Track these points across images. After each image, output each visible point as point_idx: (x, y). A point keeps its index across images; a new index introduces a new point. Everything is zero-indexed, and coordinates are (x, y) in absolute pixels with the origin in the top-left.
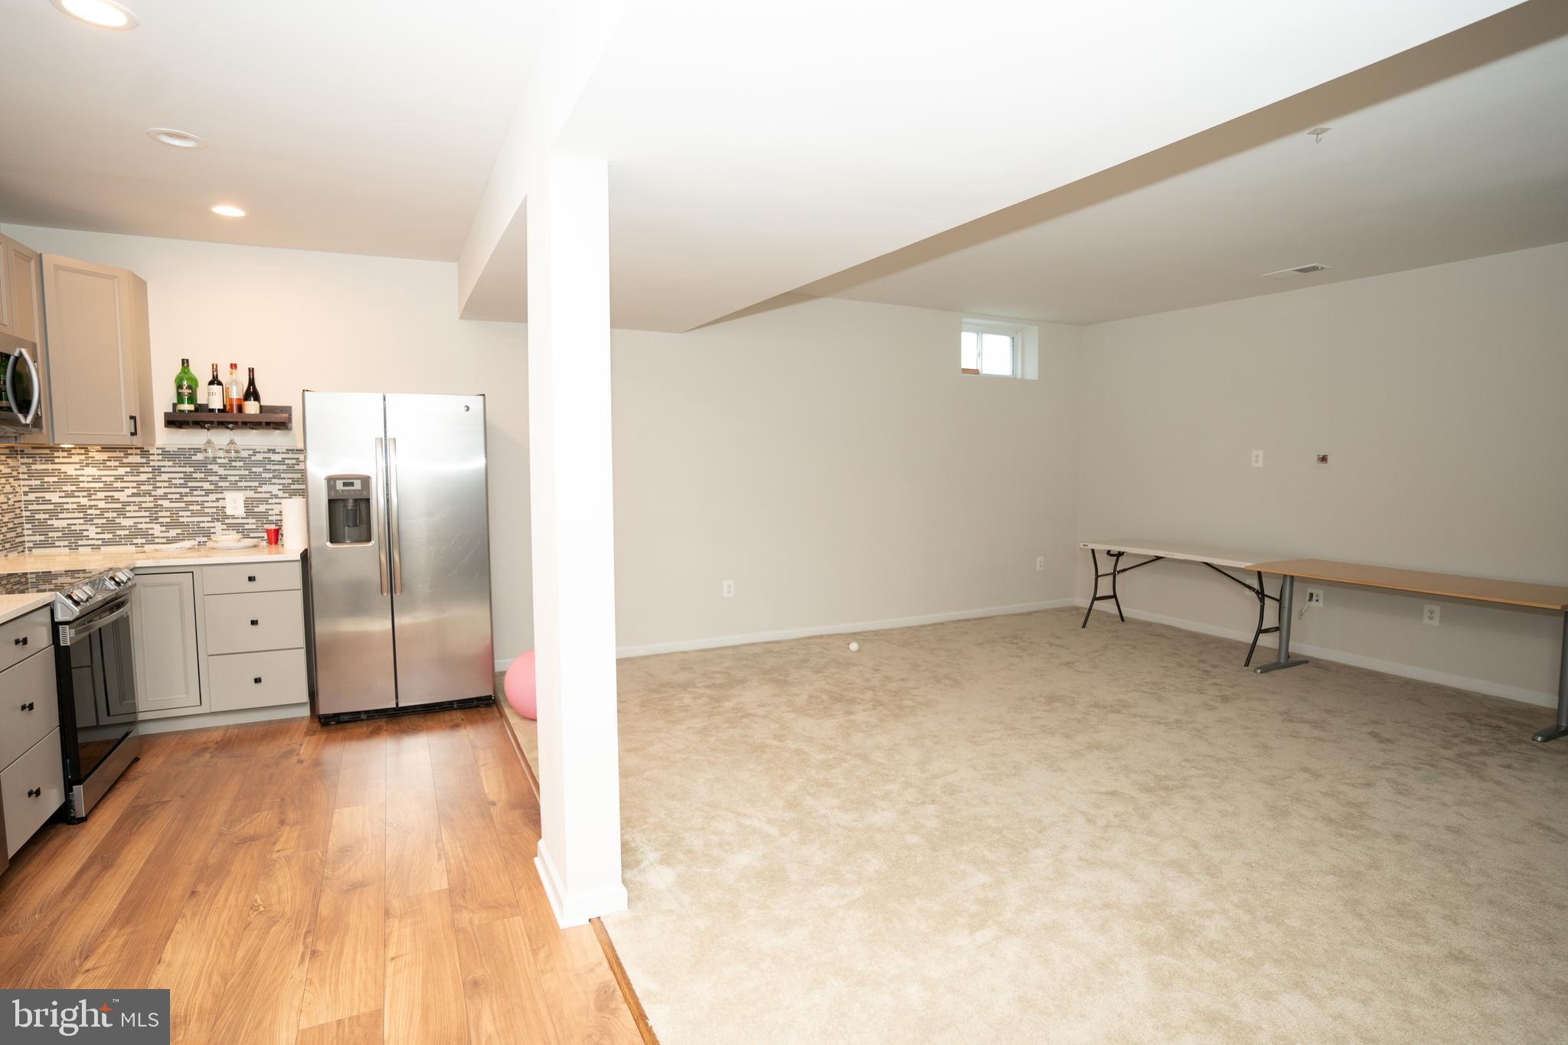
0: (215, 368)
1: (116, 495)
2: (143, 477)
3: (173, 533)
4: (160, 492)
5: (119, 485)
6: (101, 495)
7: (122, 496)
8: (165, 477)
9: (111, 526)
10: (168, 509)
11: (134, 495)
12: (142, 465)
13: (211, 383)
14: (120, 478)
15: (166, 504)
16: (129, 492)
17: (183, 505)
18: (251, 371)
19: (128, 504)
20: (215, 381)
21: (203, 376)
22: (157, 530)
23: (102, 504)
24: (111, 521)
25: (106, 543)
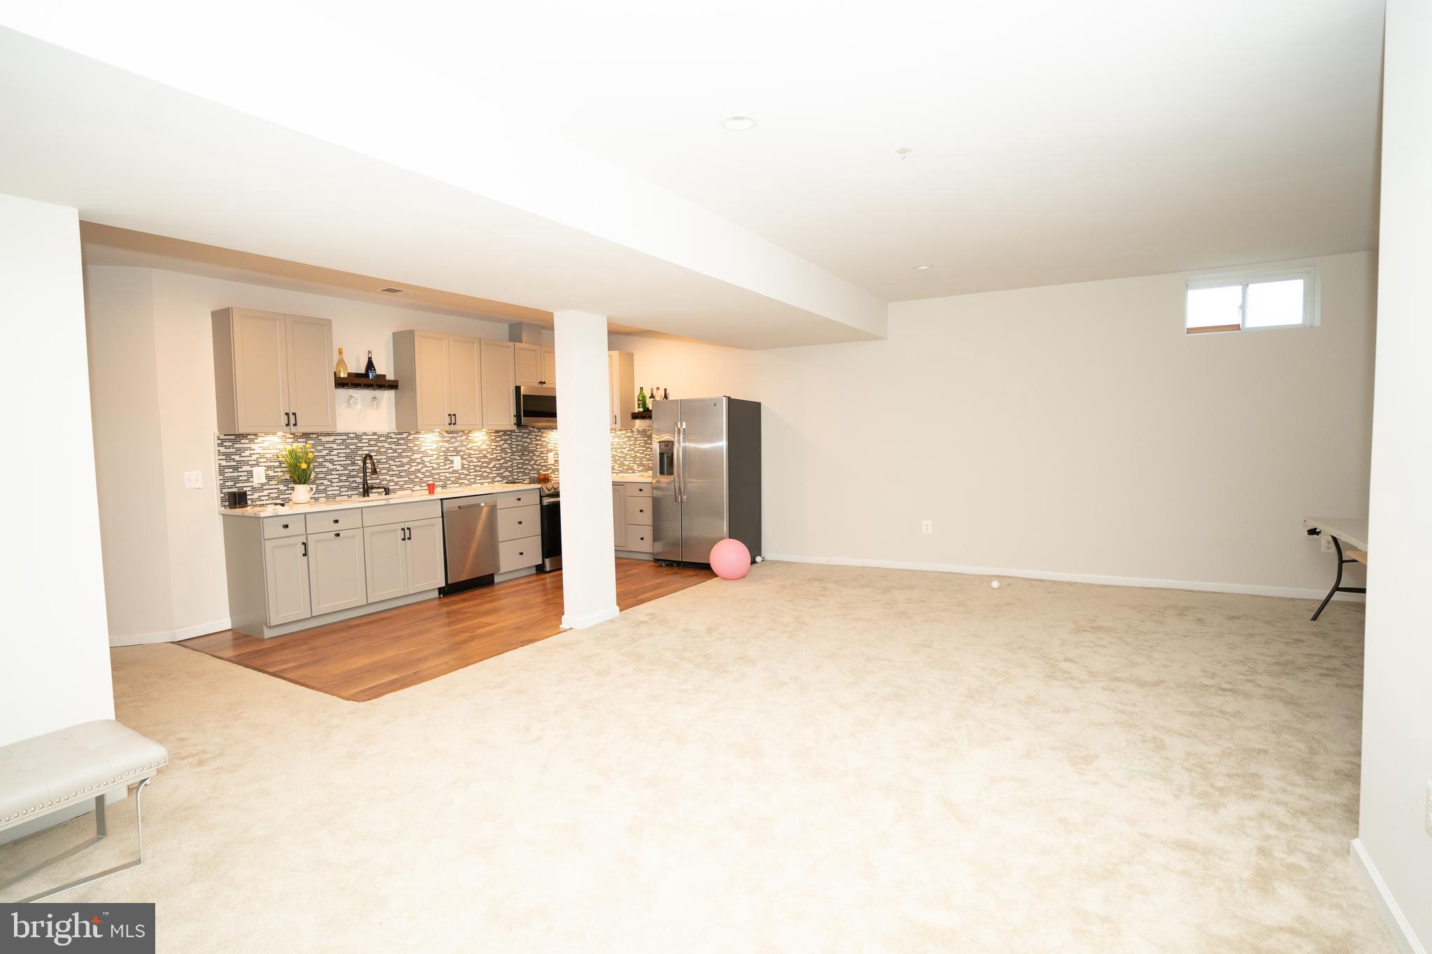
0: (652, 390)
1: (624, 450)
2: (632, 442)
3: (641, 468)
4: (637, 449)
5: (624, 446)
6: (619, 450)
7: (625, 451)
8: (638, 442)
9: (622, 465)
10: (639, 457)
11: (629, 450)
12: (630, 437)
13: (650, 398)
14: (624, 443)
15: (638, 454)
16: (627, 449)
17: (643, 455)
18: (665, 390)
19: (626, 454)
20: (652, 396)
21: (648, 395)
22: (635, 467)
23: (619, 455)
24: (622, 462)
25: (621, 472)
